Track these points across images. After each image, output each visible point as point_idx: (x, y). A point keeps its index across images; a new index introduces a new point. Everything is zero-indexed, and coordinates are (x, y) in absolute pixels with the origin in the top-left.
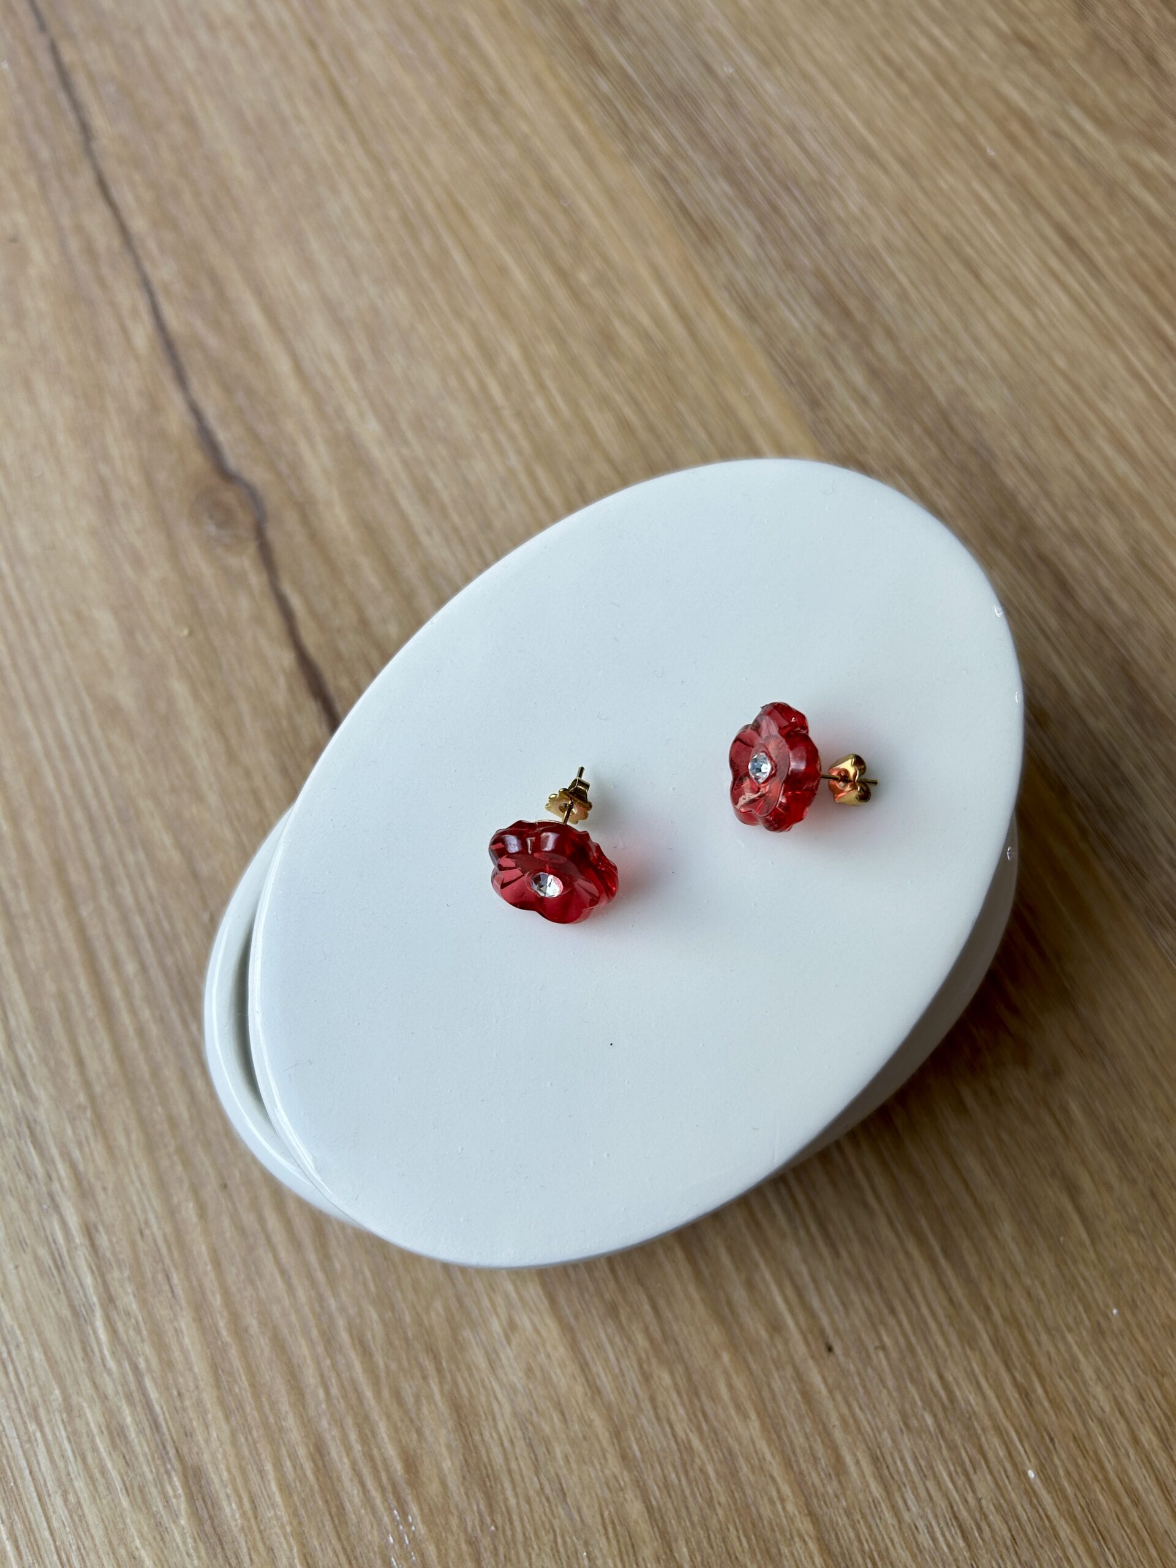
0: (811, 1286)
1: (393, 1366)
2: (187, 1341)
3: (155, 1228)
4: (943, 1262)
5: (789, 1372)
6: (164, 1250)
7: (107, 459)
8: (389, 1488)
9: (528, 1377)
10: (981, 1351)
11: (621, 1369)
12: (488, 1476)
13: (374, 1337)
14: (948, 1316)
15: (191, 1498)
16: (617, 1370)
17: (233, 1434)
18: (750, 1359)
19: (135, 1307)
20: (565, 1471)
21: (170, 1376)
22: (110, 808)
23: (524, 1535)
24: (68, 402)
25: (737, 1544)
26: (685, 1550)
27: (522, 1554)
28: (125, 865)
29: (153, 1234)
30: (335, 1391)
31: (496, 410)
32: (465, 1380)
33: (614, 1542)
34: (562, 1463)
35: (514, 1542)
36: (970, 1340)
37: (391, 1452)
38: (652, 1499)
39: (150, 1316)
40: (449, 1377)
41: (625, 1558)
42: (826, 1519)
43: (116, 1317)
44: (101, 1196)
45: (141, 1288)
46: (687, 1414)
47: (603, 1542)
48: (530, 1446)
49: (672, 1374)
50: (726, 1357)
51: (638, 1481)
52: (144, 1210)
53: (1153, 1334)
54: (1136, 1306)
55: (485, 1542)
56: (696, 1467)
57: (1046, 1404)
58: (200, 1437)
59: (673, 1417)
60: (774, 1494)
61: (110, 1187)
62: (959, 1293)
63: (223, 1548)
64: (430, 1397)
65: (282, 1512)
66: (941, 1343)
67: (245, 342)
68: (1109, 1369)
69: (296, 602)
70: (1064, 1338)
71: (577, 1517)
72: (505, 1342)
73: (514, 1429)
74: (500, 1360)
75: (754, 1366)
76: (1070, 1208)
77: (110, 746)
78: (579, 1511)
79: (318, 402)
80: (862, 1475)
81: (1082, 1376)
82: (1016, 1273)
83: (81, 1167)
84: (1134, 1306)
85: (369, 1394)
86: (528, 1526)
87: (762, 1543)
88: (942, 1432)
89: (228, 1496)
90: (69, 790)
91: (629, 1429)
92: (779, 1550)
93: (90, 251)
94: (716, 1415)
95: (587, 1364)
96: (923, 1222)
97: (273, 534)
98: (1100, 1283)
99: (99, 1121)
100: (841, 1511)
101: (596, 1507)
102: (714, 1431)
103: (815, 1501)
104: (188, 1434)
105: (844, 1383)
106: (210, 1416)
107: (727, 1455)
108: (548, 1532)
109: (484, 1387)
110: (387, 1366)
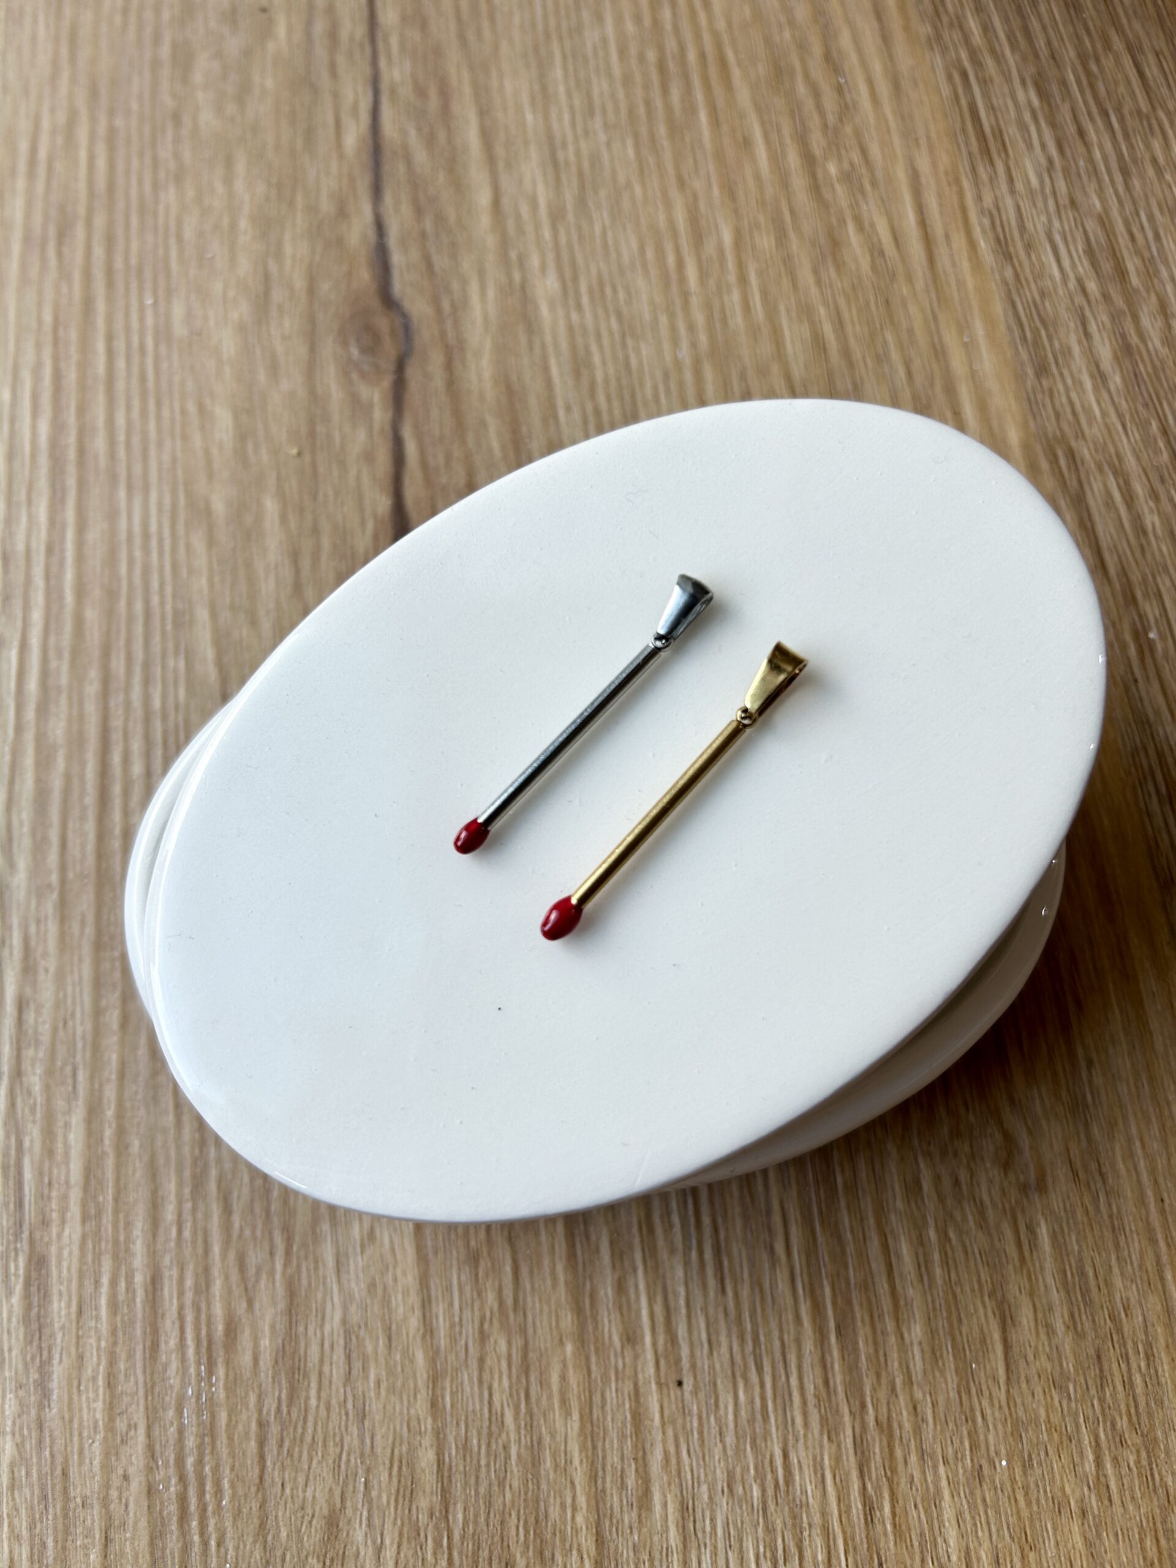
0: (684, 1311)
1: (247, 1232)
2: (72, 1137)
3: (78, 1021)
4: (833, 1339)
5: (628, 1387)
6: (80, 1045)
7: (279, 256)
8: (205, 1343)
9: (369, 1291)
10: (839, 1446)
11: (461, 1319)
12: (299, 1369)
13: (239, 1197)
14: (817, 1397)
15: (27, 1284)
16: (457, 1319)
17: (84, 1238)
18: (593, 1359)
19: (37, 1088)
20: (372, 1394)
21: (47, 1164)
22: (169, 608)
23: (313, 1438)
24: (261, 188)
25: (513, 1532)
26: (460, 1516)
27: (305, 1454)
28: (164, 667)
29: (74, 1028)
30: (187, 1234)
31: (685, 295)
32: (308, 1270)
33: (395, 1480)
34: (372, 1385)
35: (302, 1441)
36: (831, 1430)
37: (218, 1310)
38: (447, 1455)
39: (49, 1100)
40: (295, 1262)
41: (401, 1500)
42: (612, 1546)
43: (18, 1092)
44: (41, 976)
45: (49, 1072)
46: (510, 1388)
47: (384, 1477)
48: (348, 1358)
49: (509, 1343)
50: (569, 1348)
51: (438, 1433)
52: (74, 1003)
53: (1038, 1501)
54: (1031, 1466)
55: (274, 1430)
56: (500, 1442)
57: (889, 1527)
58: (54, 1230)
59: (496, 1385)
60: (569, 1501)
61: (52, 969)
62: (838, 1379)
63: (40, 1338)
64: (272, 1273)
65: (104, 1327)
66: (799, 1420)
67: (453, 163)
68: (973, 1518)
69: (411, 448)
70: (935, 1467)
71: (368, 1441)
72: (359, 1250)
73: (338, 1335)
74: (348, 1265)
75: (594, 1368)
76: (997, 1336)
77: (188, 546)
78: (372, 1438)
79: (504, 244)
80: (665, 1519)
81: (940, 1515)
82: (909, 1381)
83: (33, 943)
84: (1027, 1466)
85: (216, 1249)
86: (319, 1430)
87: (538, 1541)
88: (765, 1510)
89: (60, 1293)
90: (137, 581)
91: (448, 1379)
92: (553, 1555)
93: (333, 36)
94: (538, 1401)
95: (430, 1302)
96: (828, 1291)
97: (412, 373)
98: (1000, 1426)
99: (63, 906)
100: (630, 1544)
101: (390, 1441)
102: (531, 1415)
103: (607, 1524)
104: (45, 1223)
105: (680, 1421)
106: (69, 1214)
107: (535, 1443)
108: (336, 1445)
109: (324, 1283)
110: (241, 1230)
